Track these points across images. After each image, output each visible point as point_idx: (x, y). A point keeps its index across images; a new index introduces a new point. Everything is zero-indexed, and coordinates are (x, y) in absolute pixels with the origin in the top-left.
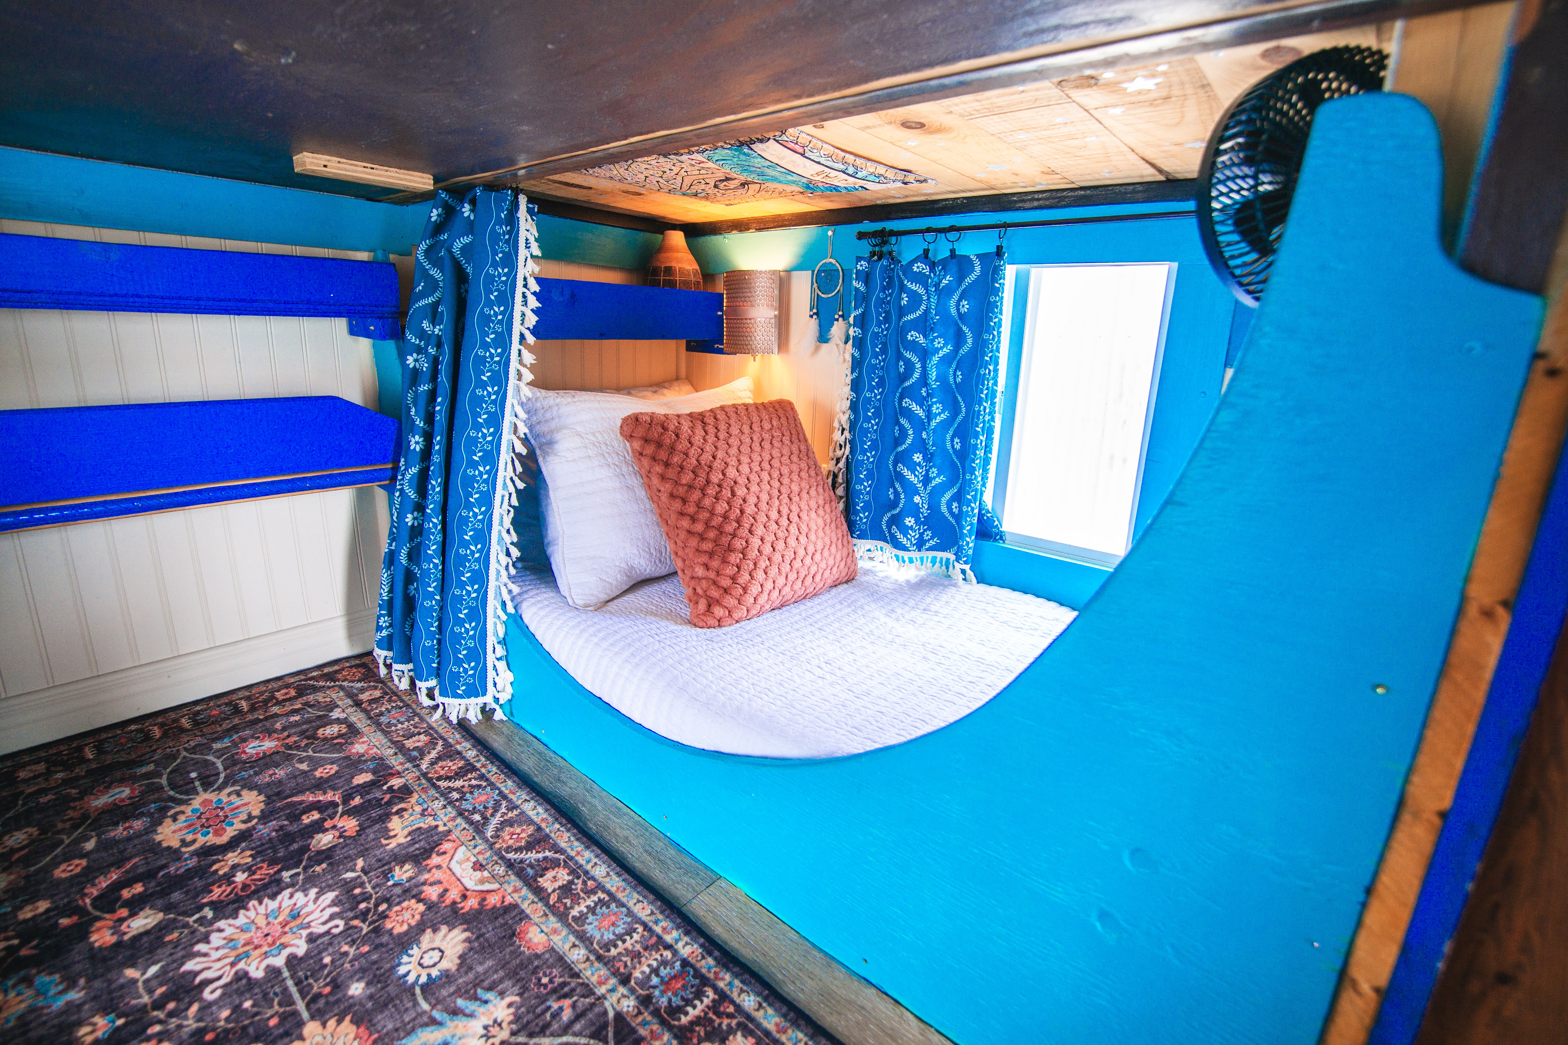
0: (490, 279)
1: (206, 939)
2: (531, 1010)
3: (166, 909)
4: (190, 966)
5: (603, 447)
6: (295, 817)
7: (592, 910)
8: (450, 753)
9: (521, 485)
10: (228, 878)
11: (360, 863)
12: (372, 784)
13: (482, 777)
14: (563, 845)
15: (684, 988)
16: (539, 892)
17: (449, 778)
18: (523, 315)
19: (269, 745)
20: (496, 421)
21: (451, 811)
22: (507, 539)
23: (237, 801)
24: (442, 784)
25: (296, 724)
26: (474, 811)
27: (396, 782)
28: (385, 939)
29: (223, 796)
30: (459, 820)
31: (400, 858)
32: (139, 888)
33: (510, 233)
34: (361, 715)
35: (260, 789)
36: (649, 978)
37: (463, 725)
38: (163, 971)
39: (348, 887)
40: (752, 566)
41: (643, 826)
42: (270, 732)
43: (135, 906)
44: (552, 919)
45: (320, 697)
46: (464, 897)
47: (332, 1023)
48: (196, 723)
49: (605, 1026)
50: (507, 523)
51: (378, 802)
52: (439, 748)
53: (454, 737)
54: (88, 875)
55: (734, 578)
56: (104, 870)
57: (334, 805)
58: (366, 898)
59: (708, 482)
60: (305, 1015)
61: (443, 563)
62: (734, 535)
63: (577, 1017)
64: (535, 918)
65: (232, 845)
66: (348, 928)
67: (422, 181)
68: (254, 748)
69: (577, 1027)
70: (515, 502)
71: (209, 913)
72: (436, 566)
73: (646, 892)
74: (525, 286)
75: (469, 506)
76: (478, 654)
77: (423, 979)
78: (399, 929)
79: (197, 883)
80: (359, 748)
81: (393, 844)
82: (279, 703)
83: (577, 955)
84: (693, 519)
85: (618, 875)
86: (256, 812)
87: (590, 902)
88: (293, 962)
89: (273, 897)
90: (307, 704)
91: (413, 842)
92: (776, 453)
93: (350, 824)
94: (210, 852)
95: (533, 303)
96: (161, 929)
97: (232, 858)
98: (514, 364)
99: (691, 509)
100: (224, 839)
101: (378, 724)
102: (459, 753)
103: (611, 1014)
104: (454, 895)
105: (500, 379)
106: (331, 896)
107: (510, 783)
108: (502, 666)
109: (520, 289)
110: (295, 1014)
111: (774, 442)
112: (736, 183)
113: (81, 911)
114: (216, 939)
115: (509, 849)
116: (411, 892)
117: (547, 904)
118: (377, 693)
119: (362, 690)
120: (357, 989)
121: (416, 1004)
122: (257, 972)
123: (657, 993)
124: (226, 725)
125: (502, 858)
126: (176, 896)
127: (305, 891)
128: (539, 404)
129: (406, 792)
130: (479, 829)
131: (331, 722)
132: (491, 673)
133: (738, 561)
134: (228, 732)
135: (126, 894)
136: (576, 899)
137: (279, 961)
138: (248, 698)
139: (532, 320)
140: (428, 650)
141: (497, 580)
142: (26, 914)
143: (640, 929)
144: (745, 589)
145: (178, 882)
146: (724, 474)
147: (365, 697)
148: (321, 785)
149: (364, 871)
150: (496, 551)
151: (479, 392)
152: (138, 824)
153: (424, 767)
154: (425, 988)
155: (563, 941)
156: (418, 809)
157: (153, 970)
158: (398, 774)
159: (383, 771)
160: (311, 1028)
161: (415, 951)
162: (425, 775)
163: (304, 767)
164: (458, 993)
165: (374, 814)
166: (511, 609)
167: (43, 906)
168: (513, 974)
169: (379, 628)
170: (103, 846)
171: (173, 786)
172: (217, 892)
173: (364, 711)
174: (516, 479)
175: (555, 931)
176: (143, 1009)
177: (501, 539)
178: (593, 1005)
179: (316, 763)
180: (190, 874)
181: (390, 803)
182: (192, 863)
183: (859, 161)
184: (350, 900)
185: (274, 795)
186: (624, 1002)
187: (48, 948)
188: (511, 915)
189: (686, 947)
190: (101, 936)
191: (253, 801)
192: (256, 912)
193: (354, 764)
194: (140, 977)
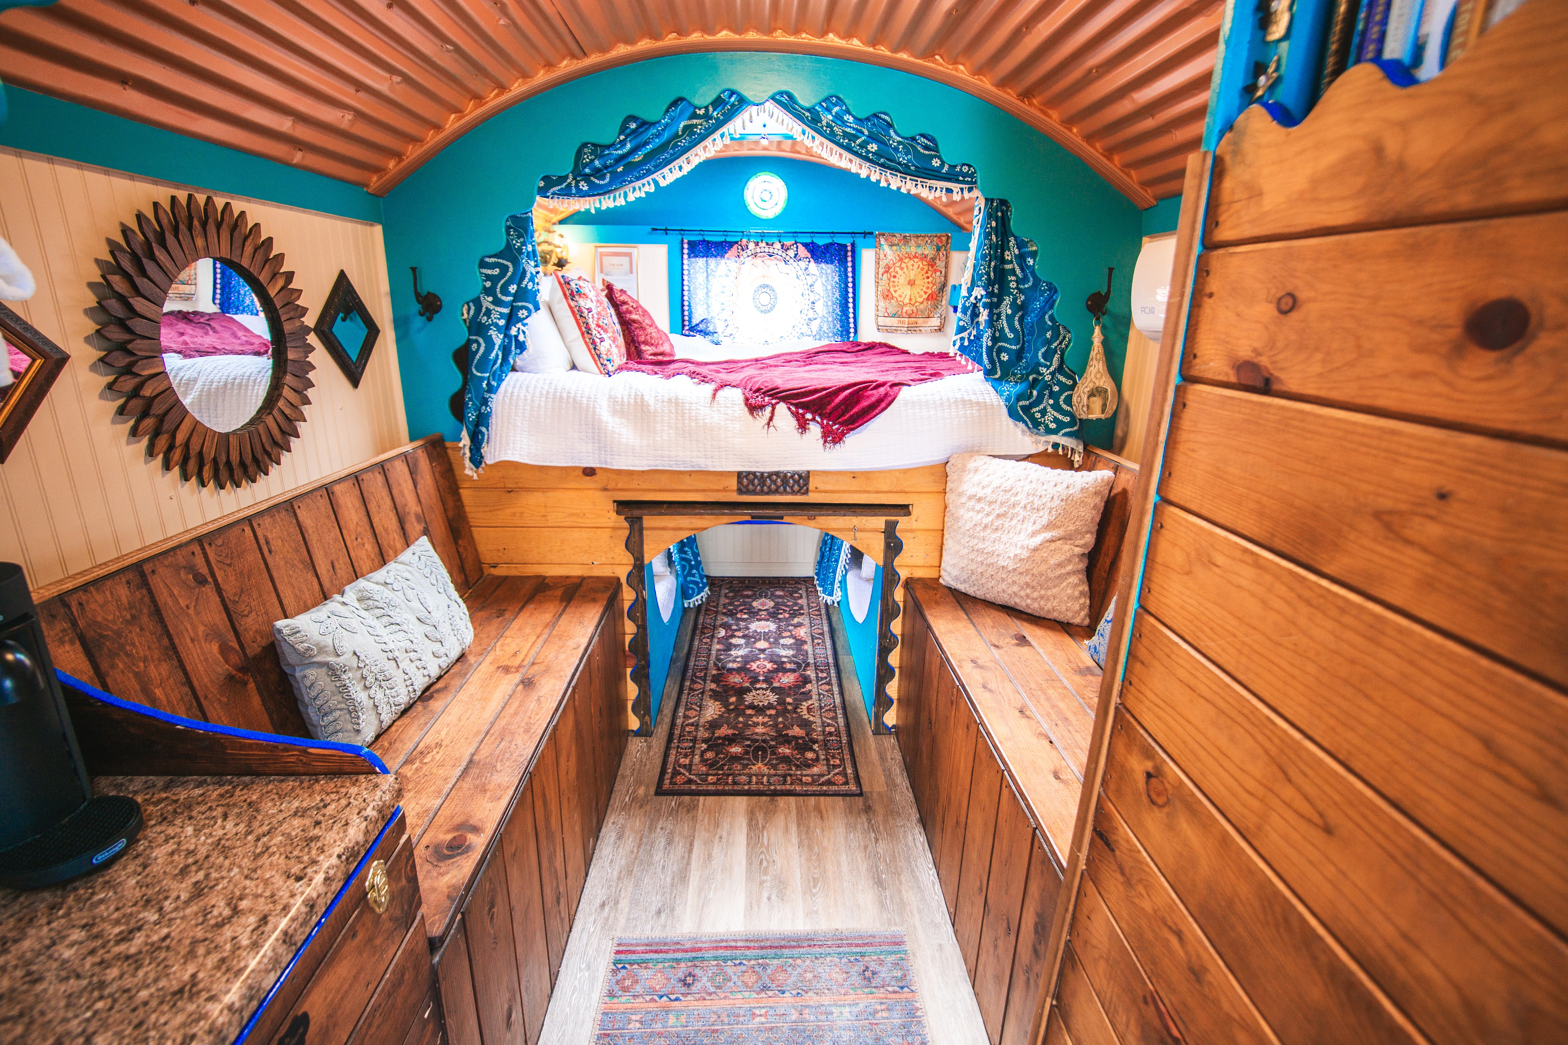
1: (753, 623)
2: (796, 654)
3: (749, 616)
4: (749, 625)
6: (778, 610)
7: (820, 648)
8: (819, 610)
10: (761, 615)
12: (797, 610)
13: (821, 617)
14: (826, 637)
15: (824, 665)
16: (814, 641)
17: (814, 615)
19: (781, 593)
21: (809, 621)
23: (769, 602)
24: (811, 616)
25: (791, 590)
26: (814, 623)
27: (802, 611)
28: (781, 635)
29: (767, 601)
30: (810, 624)
31: (792, 625)
32: (746, 611)
34: (805, 593)
35: (774, 602)
36: (820, 660)
37: (826, 604)
38: (745, 624)
39: (780, 625)
41: (847, 641)
42: (783, 590)
43: (745, 613)
45: (799, 586)
46: (799, 636)
47: (765, 642)
48: (769, 583)
49: (806, 662)
51: (795, 614)
52: (817, 608)
53: (823, 607)
54: (740, 605)
56: (742, 605)
57: (787, 610)
58: (782, 628)
64: (809, 644)
66: (776, 631)
68: (778, 592)
69: (801, 659)
71: (755, 619)
73: (833, 649)
76: (832, 584)
77: (783, 643)
78: (784, 635)
79: (756, 614)
80: (799, 601)
81: (793, 622)
82: (790, 584)
88: (764, 632)
89: (766, 621)
90: (796, 586)
91: (797, 623)
93: (787, 616)
94: (760, 610)
96: (747, 618)
97: (763, 612)
100: (763, 609)
101: (807, 597)
102: (821, 611)
103: (808, 661)
104: (797, 635)
106: (776, 625)
107: (826, 621)
108: (839, 590)
110: (761, 638)
113: (737, 610)
114: (755, 623)
115: (814, 632)
116: (790, 631)
117: (813, 644)
119: (809, 588)
120: (772, 640)
121: (779, 646)
122: (758, 630)
123: (819, 662)
124: (776, 585)
125: (812, 633)
126: (751, 614)
127: (772, 623)
129: (803, 614)
130: (812, 626)
131: (798, 593)
132: (835, 591)
134: (774, 587)
135: (744, 611)
136: (819, 645)
137: (762, 631)
140: (823, 577)
141: (842, 562)
142: (729, 607)
143: (826, 656)
145: (753, 612)
148: (787, 606)
149: (784, 624)
152: (750, 600)
154: (782, 645)
155: (810, 652)
156: (803, 618)
158: (804, 610)
159: (801, 608)
160: (762, 641)
161: (784, 639)
162: (809, 612)
163: (786, 600)
164: (787, 647)
165: (793, 616)
166: (844, 573)
167: (732, 607)
168: (798, 649)
169: (816, 568)
170: (744, 601)
171: (759, 594)
172: (758, 617)
175: (811, 647)
176: (741, 628)
178: (806, 658)
179: (788, 601)
180: (755, 612)
181: (798, 615)
182: (756, 610)
184: (778, 628)
185: (777, 604)
186: (811, 661)
187: (731, 614)
188: (805, 642)
189: (831, 660)
190: (739, 616)
191: (772, 604)
192: (763, 623)
193: (796, 604)
194: (742, 624)
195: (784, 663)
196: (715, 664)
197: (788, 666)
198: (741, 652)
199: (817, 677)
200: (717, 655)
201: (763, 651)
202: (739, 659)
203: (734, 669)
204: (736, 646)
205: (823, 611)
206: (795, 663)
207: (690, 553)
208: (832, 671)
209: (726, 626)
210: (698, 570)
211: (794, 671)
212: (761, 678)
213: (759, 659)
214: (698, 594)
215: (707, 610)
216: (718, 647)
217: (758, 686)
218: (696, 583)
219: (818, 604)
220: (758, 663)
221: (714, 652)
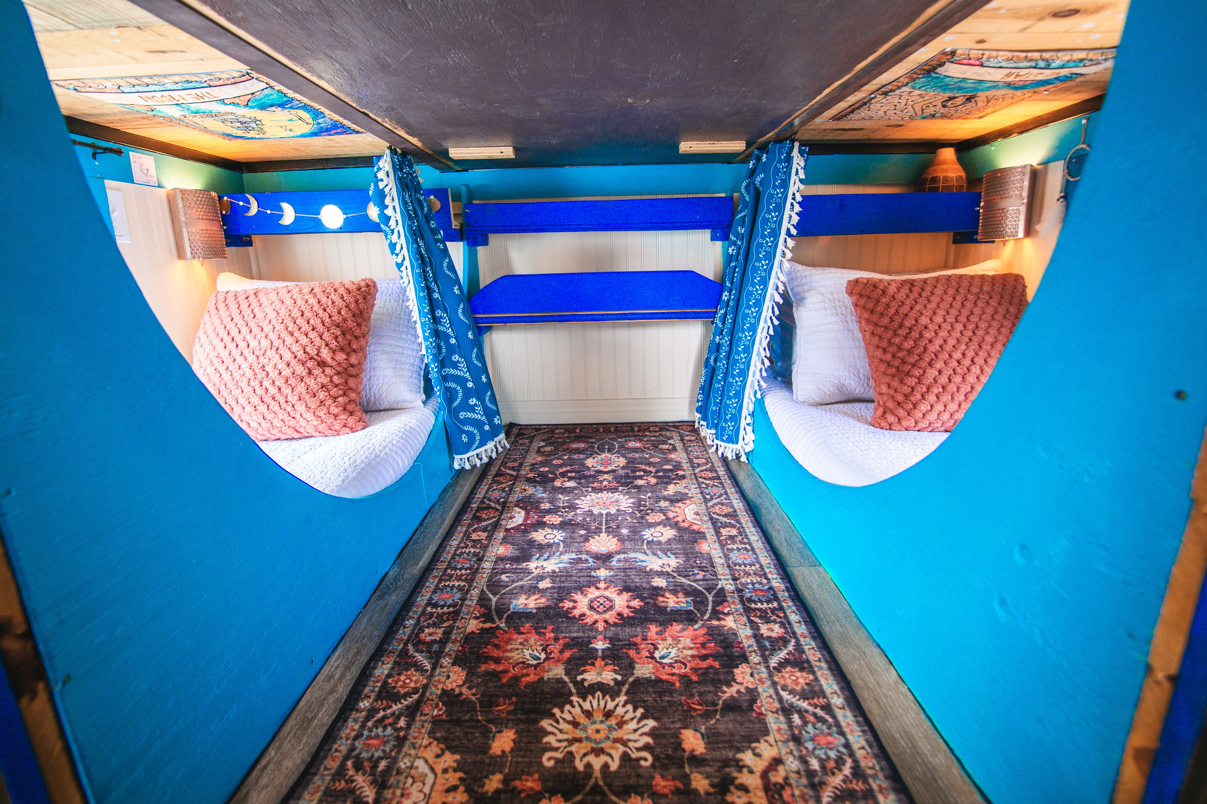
0: (771, 196)
1: (585, 496)
2: (685, 568)
3: (578, 483)
4: (577, 501)
5: (837, 303)
6: (634, 471)
7: (738, 550)
8: (712, 469)
9: (776, 322)
10: (601, 482)
11: (649, 494)
12: (671, 470)
13: (721, 483)
14: (742, 521)
15: (763, 596)
16: (718, 533)
17: (705, 479)
18: (790, 217)
19: (638, 445)
20: (764, 282)
21: (698, 491)
22: (763, 353)
23: (616, 459)
24: (700, 480)
25: (653, 441)
26: (709, 494)
27: (681, 473)
28: (644, 521)
29: (613, 457)
30: (700, 495)
31: (665, 499)
32: (573, 474)
33: (787, 167)
34: (681, 445)
35: (626, 458)
36: (748, 584)
37: (724, 460)
38: (569, 500)
39: (640, 500)
40: (924, 389)
41: (793, 530)
42: (641, 441)
43: (570, 479)
44: (717, 544)
45: (668, 434)
46: (684, 521)
47: (611, 537)
48: (616, 431)
49: (714, 588)
50: (765, 344)
51: (669, 477)
52: (708, 466)
53: (719, 465)
54: (561, 466)
55: (906, 396)
56: (566, 466)
57: (651, 472)
58: (645, 506)
59: (901, 326)
60: (604, 530)
61: (728, 364)
62: (914, 365)
63: (703, 580)
64: (709, 541)
65: (607, 473)
66: (633, 512)
67: (739, 146)
68: (631, 444)
69: (701, 583)
70: (771, 332)
71: (590, 489)
72: (724, 364)
73: (772, 555)
74: (794, 199)
75: (743, 331)
76: (736, 419)
77: (650, 539)
78: (650, 521)
79: (591, 479)
80: (673, 456)
81: (666, 493)
82: (650, 431)
83: (719, 561)
84: (885, 351)
85: (763, 543)
86: (621, 465)
87: (740, 547)
88: (608, 514)
89: (612, 493)
90: (661, 435)
91: (675, 495)
92: (977, 311)
93: (653, 481)
94: (599, 473)
95: (797, 208)
96: (574, 488)
97: (605, 476)
98: (781, 247)
99: (884, 344)
100: (606, 470)
101: (686, 450)
102: (716, 471)
103: (719, 586)
104: (680, 519)
105: (770, 257)
106: (632, 500)
107: (733, 490)
108: (749, 429)
109: (789, 200)
110: (601, 529)
111: (978, 302)
112: (960, 100)
113: (555, 475)
114: (588, 498)
115: (714, 513)
116: (662, 511)
117: (718, 539)
118: (693, 438)
119: (687, 435)
120: (625, 531)
121: (642, 545)
122: (596, 512)
123: (747, 591)
124: (626, 434)
125: (710, 515)
126: (583, 481)
127: (624, 495)
128: (799, 275)
129: (683, 477)
130: (706, 501)
131: (667, 444)
132: (742, 432)
133: (914, 384)
134: (625, 437)
135: (569, 474)
136: (734, 542)
137: (604, 512)
138: (638, 427)
139: (796, 219)
140: (714, 412)
141: (753, 376)
142: (542, 469)
143: (758, 566)
144: (915, 406)
145: (585, 477)
146: (916, 321)
147: (686, 438)
148: (650, 464)
149: (649, 498)
150: (755, 359)
151: (757, 264)
152: (582, 456)
153: (696, 471)
154: (648, 542)
155: (716, 554)
156: (684, 485)
157: (567, 498)
158: (684, 470)
159: (678, 466)
160: (603, 535)
161: (652, 530)
162: (695, 474)
163: (647, 456)
164: (660, 549)
165: (665, 480)
166: (759, 396)
167: (547, 469)
168: (686, 555)
169: (698, 401)
170: (570, 459)
171: (598, 448)
172: (596, 485)
173: (684, 444)
174: (774, 318)
175: (715, 549)
176: (559, 507)
177: (759, 353)
178: (713, 579)
179: (652, 456)
180: (590, 476)
181: (673, 479)
182: (593, 473)
183: (1046, 55)
184: (639, 504)
185: (631, 462)
186: (729, 586)
187: (544, 480)
188: (699, 536)
189: (777, 583)
190: (557, 483)
191: (622, 462)
192: (605, 495)
193: (667, 461)
194: (563, 498)
195: (657, 591)
196: (483, 600)
197: (672, 602)
198: (552, 565)
199: (758, 637)
200: (495, 572)
201: (604, 559)
202: (545, 584)
203: (525, 615)
204: (542, 548)
205: (722, 471)
206: (689, 592)
207: (463, 365)
208: (794, 617)
209: (527, 504)
210: (481, 399)
211: (688, 618)
212: (600, 645)
213: (593, 582)
214: (482, 444)
215: (499, 474)
216: (501, 550)
217: (590, 676)
218: (478, 424)
219: (708, 460)
220: (593, 593)
221: (487, 565)
